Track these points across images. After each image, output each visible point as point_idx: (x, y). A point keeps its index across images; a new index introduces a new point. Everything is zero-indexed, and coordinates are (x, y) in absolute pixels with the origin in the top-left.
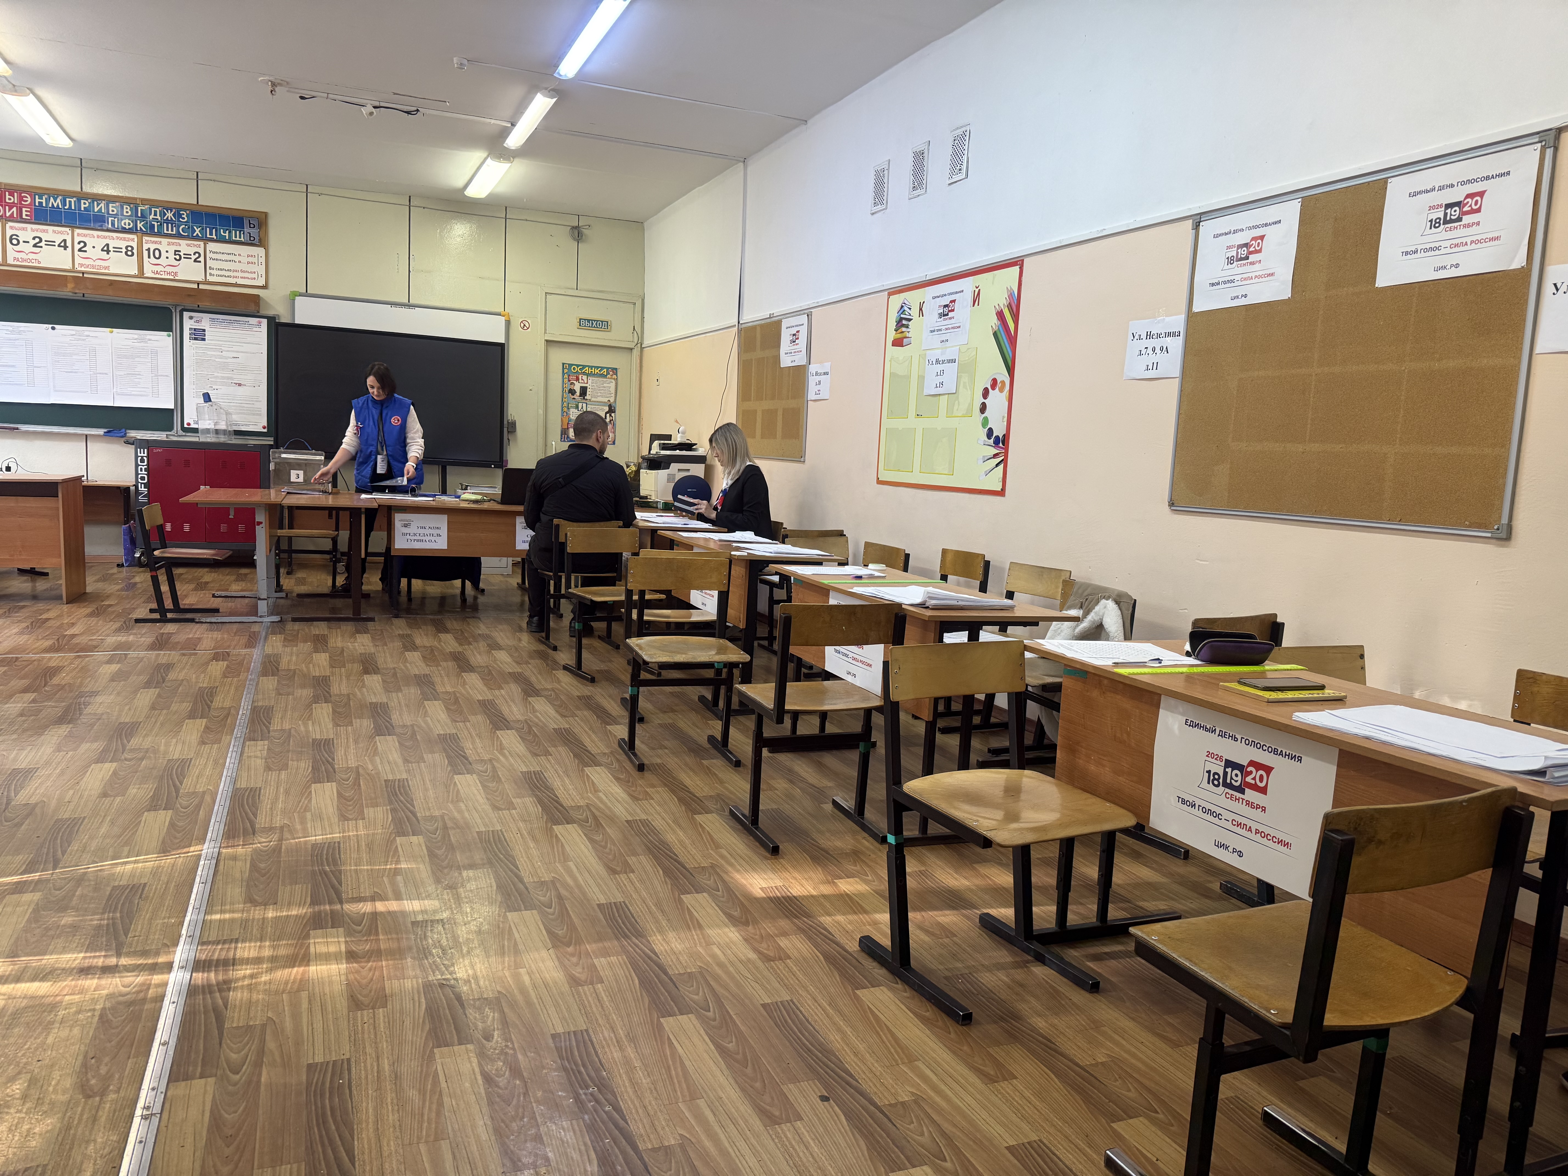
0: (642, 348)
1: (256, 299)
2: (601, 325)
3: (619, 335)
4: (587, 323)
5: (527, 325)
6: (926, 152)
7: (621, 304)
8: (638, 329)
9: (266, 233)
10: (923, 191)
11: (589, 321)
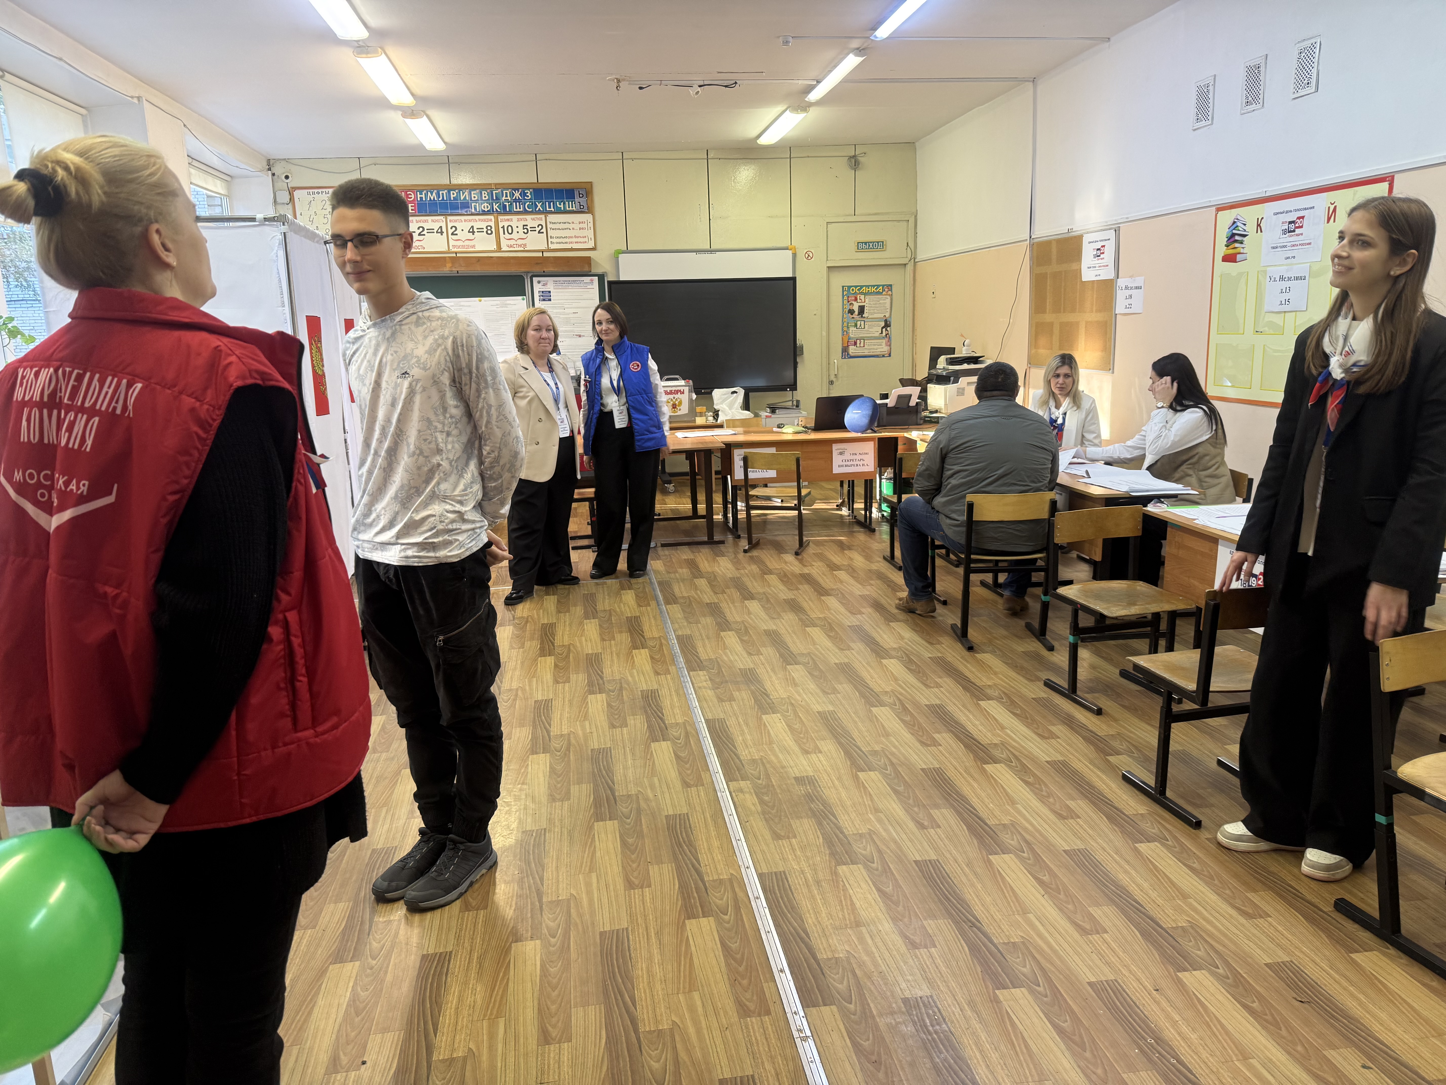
0: (915, 263)
1: (588, 260)
2: (878, 245)
3: (893, 253)
4: (864, 246)
5: (811, 255)
6: (1263, 65)
7: (895, 223)
8: (911, 245)
9: (592, 201)
10: (1259, 106)
11: (866, 243)
